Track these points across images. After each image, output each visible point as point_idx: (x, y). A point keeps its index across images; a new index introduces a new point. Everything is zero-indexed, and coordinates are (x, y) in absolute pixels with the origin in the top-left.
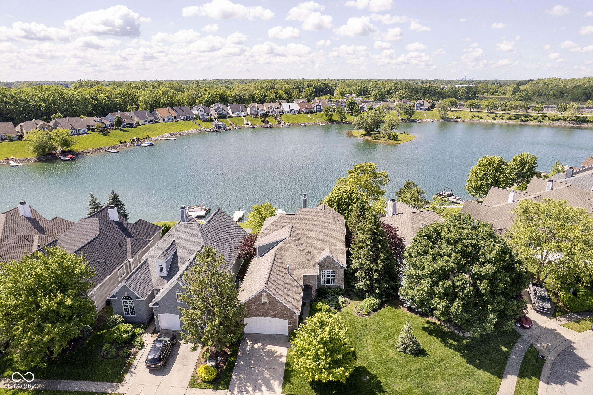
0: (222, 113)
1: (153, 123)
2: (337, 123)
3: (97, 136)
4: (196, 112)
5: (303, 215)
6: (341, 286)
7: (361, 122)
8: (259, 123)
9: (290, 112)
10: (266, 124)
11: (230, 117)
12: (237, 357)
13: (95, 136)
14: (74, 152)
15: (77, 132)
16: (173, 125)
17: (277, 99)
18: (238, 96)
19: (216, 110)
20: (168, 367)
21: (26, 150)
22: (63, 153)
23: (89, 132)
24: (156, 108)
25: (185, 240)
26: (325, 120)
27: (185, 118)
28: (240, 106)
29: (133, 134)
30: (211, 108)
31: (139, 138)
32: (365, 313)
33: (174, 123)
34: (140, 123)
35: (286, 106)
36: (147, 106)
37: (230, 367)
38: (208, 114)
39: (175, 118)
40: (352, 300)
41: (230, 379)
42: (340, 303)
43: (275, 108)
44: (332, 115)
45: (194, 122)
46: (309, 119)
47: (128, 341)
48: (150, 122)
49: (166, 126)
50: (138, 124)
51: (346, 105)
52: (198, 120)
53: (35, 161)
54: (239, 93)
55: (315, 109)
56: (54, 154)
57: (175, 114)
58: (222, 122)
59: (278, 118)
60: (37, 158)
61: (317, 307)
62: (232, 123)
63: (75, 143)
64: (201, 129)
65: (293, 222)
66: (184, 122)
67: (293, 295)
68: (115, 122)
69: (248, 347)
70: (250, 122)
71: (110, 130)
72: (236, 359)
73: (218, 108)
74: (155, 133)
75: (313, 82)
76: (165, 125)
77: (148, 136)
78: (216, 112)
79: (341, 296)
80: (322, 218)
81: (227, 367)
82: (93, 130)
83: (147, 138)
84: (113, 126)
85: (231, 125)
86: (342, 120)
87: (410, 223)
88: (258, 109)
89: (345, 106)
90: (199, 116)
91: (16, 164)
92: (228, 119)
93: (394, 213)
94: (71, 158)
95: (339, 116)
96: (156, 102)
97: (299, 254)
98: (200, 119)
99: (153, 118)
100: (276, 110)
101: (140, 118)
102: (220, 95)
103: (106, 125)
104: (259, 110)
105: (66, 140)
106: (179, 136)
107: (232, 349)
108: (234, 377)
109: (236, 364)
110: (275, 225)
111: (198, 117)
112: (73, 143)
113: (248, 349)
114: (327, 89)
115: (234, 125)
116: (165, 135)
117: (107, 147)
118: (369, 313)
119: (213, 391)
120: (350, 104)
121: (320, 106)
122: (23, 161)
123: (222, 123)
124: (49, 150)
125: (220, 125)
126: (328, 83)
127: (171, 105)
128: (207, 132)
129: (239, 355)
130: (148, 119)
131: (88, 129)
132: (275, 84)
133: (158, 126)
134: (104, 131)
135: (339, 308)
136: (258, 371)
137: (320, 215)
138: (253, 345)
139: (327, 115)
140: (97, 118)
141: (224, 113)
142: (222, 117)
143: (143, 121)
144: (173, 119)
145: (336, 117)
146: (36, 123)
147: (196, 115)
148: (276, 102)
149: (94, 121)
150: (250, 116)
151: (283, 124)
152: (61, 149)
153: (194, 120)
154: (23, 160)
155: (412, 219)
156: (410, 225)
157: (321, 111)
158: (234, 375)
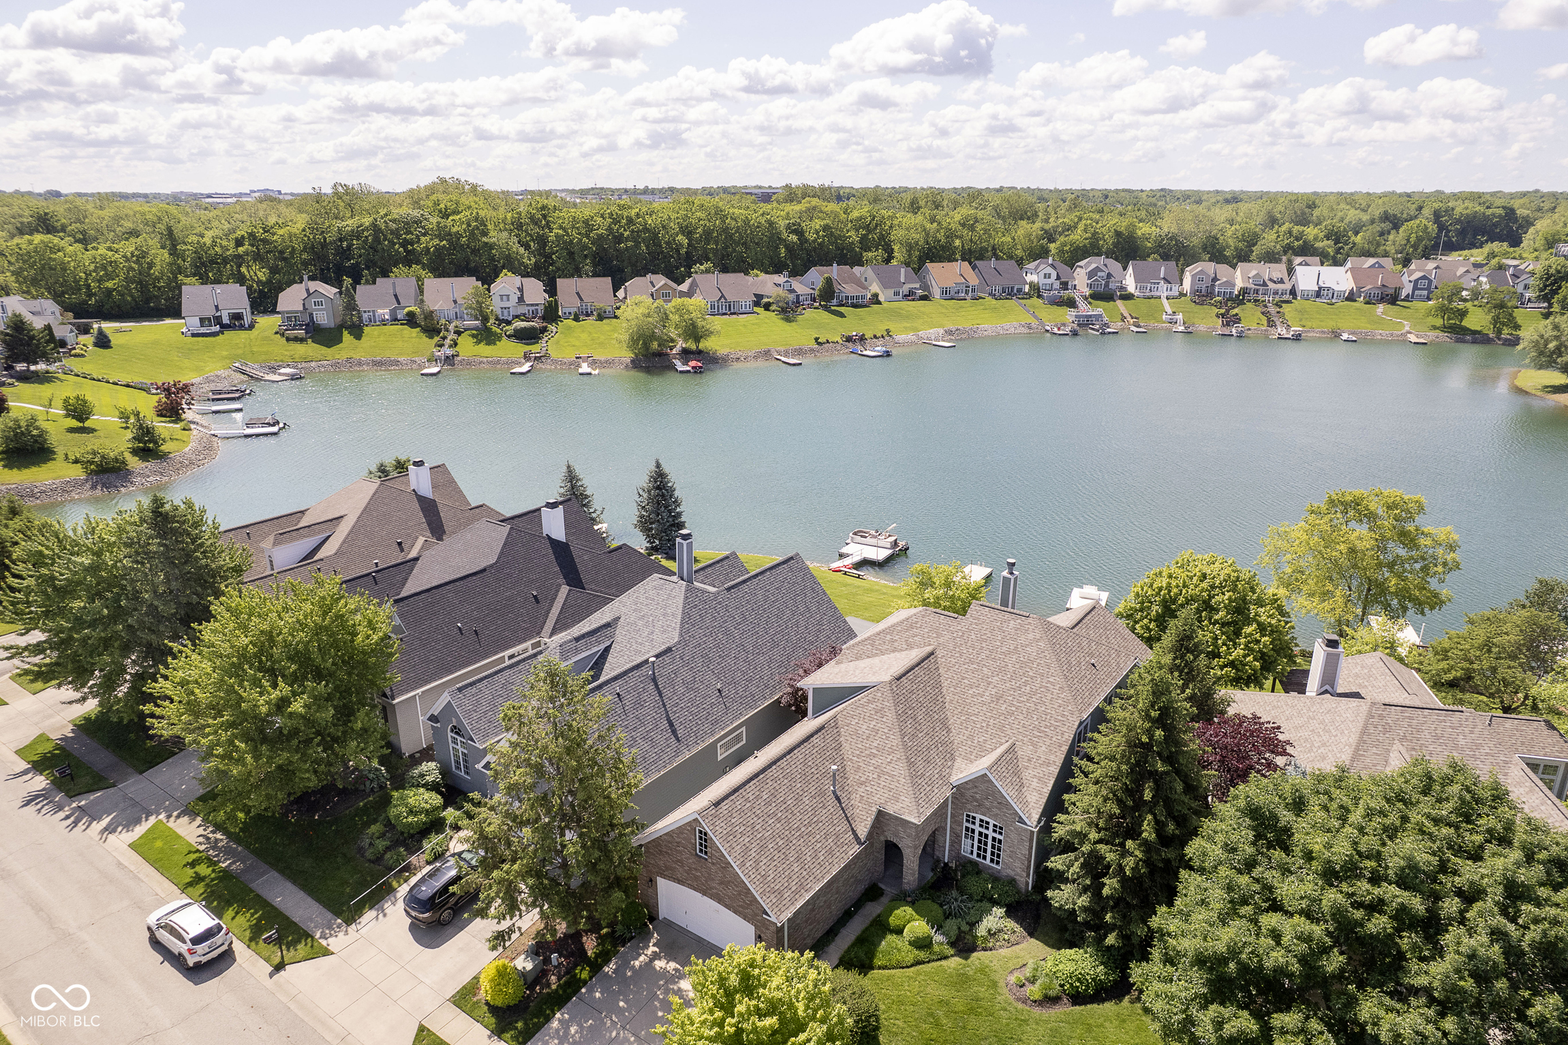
0: (1107, 285)
1: (913, 300)
2: (1478, 338)
3: (770, 320)
4: (1030, 278)
5: (979, 627)
6: (1017, 877)
7: (1552, 346)
8: (1208, 320)
9: (1318, 294)
10: (1228, 325)
11: (1128, 297)
12: (597, 972)
13: (767, 321)
14: (708, 353)
15: (727, 308)
16: (961, 307)
17: (1285, 253)
18: (1171, 239)
19: (1091, 275)
20: (450, 930)
21: (614, 342)
22: (686, 354)
23: (756, 309)
24: (932, 261)
25: (640, 623)
26: (1435, 328)
27: (1001, 291)
28: (1163, 268)
29: (854, 322)
30: (1078, 269)
31: (863, 335)
32: (1038, 996)
33: (969, 302)
34: (881, 298)
35: (1308, 276)
36: (910, 256)
37: (564, 991)
38: (1065, 286)
39: (973, 290)
40: (1031, 935)
41: (544, 1025)
42: (981, 931)
43: (1271, 280)
44: (1463, 314)
45: (1020, 304)
46: (1379, 321)
47: (418, 833)
48: (910, 296)
49: (944, 311)
50: (875, 300)
51: (1531, 281)
52: (1035, 300)
53: (627, 366)
54: (1174, 229)
55: (1407, 290)
56: (667, 355)
57: (973, 280)
58: (1099, 309)
59: (1273, 309)
60: (632, 361)
61: (891, 919)
62: (1126, 314)
63: (712, 333)
64: (1034, 323)
65: (941, 640)
66: (994, 302)
67: (798, 859)
68: (820, 290)
69: (642, 958)
70: (1180, 317)
71: (804, 309)
72: (591, 978)
73: (1097, 269)
74: (908, 325)
75: (1460, 202)
76: (942, 306)
77: (888, 331)
78: (1089, 282)
79: (1003, 910)
80: (1032, 650)
81: (557, 990)
82: (767, 307)
83: (883, 337)
84: (814, 300)
85: (1123, 318)
86: (1499, 332)
87: (1353, 739)
88: (1215, 279)
89: (1526, 287)
90: (1039, 289)
91: (589, 370)
92: (1119, 303)
93: (1327, 687)
94: (693, 368)
95: (1489, 317)
96: (943, 247)
97: (895, 740)
98: (1039, 296)
99: (917, 286)
100: (1271, 285)
101: (885, 286)
102: (1118, 234)
103: (798, 296)
104: (1218, 283)
105: (694, 325)
106: (970, 338)
107: (604, 946)
108: (555, 1024)
109: (583, 990)
110: (888, 637)
111: (1036, 291)
112: (708, 334)
113: (637, 963)
114: (1507, 225)
115: (1132, 321)
116: (932, 333)
117: (782, 349)
118: (1049, 1000)
119: (486, 1037)
120: (1547, 279)
121: (1430, 281)
122: (608, 363)
123: (1099, 311)
124: (659, 345)
125: (1090, 316)
126: (1516, 206)
127: (973, 256)
128: (1048, 335)
129: (606, 969)
130: (905, 289)
131: (757, 304)
132: (1312, 206)
133: (922, 309)
134: (789, 311)
135: (964, 946)
136: (618, 1034)
137: (1031, 636)
138: (655, 956)
139: (1443, 310)
140: (780, 279)
141: (1112, 286)
142: (1103, 295)
143: (891, 292)
144: (967, 292)
145: (1477, 319)
146: (652, 283)
147: (1031, 284)
148: (1278, 261)
149: (770, 284)
150: (1188, 298)
151: (1282, 330)
152: (684, 346)
153: (1023, 298)
154: (606, 362)
155: (1365, 727)
156: (1350, 746)
157: (1429, 299)
158: (560, 1021)
